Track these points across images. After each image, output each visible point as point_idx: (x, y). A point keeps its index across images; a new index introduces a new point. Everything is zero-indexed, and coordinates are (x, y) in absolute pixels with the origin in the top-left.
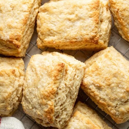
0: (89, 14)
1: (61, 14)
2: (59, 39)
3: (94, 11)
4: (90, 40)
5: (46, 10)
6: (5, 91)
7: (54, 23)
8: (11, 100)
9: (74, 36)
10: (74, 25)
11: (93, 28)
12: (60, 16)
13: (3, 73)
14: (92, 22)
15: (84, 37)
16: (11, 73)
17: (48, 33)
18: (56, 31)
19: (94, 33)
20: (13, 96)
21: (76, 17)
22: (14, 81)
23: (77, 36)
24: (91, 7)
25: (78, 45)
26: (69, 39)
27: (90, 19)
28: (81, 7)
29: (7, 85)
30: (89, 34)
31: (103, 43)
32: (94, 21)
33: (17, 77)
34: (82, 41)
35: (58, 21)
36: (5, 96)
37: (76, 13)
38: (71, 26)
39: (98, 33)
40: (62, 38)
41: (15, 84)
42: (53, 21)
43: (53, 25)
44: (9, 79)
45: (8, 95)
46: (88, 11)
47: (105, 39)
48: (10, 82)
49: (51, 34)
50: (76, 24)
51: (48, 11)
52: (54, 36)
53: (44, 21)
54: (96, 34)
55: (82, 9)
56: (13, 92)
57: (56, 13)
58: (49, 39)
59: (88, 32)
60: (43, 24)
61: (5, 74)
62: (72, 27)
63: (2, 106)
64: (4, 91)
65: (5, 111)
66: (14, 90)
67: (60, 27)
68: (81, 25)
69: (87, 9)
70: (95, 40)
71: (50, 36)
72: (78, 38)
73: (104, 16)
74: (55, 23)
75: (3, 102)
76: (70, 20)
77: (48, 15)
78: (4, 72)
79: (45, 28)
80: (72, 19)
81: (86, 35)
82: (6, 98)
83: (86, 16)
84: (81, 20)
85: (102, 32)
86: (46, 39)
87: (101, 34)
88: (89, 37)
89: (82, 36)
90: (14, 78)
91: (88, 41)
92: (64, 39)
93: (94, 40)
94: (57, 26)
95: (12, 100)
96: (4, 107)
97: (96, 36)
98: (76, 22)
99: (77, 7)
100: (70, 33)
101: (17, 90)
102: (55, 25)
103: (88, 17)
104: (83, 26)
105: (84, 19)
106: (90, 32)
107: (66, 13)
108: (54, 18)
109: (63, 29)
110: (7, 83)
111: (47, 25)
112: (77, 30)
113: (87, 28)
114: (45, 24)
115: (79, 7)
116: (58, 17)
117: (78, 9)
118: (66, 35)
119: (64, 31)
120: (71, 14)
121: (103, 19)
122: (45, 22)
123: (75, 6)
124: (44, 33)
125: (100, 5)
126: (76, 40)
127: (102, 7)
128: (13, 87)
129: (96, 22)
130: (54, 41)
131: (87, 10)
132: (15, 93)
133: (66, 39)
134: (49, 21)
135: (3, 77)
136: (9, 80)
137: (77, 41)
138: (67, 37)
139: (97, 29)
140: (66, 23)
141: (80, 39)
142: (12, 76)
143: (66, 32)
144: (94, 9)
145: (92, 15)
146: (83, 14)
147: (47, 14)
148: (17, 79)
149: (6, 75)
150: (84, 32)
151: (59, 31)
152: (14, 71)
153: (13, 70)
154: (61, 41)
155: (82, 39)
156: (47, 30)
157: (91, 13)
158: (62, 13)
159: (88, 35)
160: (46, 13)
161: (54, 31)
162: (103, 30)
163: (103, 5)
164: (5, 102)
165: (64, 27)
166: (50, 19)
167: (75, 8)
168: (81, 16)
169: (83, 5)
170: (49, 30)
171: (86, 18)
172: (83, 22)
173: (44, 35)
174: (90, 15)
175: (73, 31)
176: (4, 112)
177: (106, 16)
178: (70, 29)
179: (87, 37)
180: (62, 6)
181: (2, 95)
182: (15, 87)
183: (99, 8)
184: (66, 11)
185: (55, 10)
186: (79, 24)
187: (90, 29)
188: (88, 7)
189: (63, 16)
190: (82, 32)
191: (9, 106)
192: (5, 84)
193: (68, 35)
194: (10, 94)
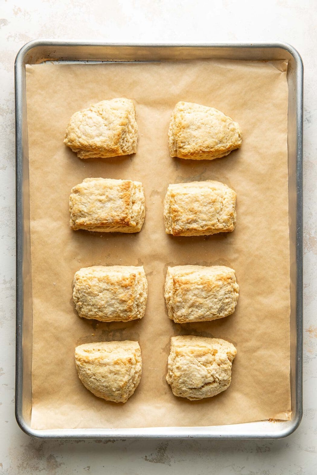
0: (120, 195)
1: (91, 195)
2: (89, 220)
3: (125, 192)
4: (120, 221)
5: (77, 191)
6: (121, 380)
7: (84, 204)
8: (126, 388)
9: (105, 217)
10: (104, 206)
11: (123, 209)
12: (91, 197)
13: (119, 362)
14: (122, 203)
15: (115, 218)
16: (127, 362)
17: (79, 214)
18: (87, 212)
19: (124, 214)
20: (129, 384)
21: (107, 198)
22: (131, 369)
23: (108, 218)
24: (121, 188)
25: (109, 226)
26: (100, 221)
27: (121, 200)
28: (111, 189)
29: (123, 374)
30: (120, 215)
31: (136, 224)
32: (125, 202)
33: (134, 365)
34: (112, 222)
35: (89, 202)
36: (121, 385)
37: (107, 194)
38: (102, 207)
39: (129, 215)
40: (93, 220)
41: (131, 372)
42: (84, 202)
43: (83, 206)
44: (125, 367)
45: (124, 384)
46: (119, 192)
47: (137, 220)
48: (126, 371)
49: (82, 216)
50: (106, 205)
51: (79, 192)
52: (85, 218)
53: (75, 202)
54: (126, 215)
55: (112, 190)
56: (129, 380)
57: (87, 194)
58: (80, 220)
59: (119, 213)
60: (74, 206)
61: (121, 362)
62: (103, 209)
63: (118, 394)
64: (119, 379)
65: (121, 398)
66: (130, 378)
67: (90, 208)
68: (112, 206)
69: (118, 190)
70: (126, 221)
71: (82, 217)
72: (109, 220)
73: (136, 197)
74: (86, 205)
75: (119, 390)
76: (100, 201)
77: (79, 197)
78: (121, 361)
79: (77, 210)
80: (102, 200)
81: (117, 216)
82: (122, 387)
83: (117, 197)
84: (112, 202)
85: (134, 213)
86: (77, 221)
87: (133, 215)
88: (119, 218)
89: (112, 217)
90: (130, 366)
91: (119, 222)
92: (95, 221)
93: (124, 221)
94: (87, 207)
95: (128, 388)
96: (119, 395)
97: (126, 217)
98: (106, 203)
99: (107, 188)
100: (101, 214)
101: (133, 378)
102: (86, 207)
103: (119, 198)
104: (114, 207)
105: (115, 201)
106: (121, 213)
107: (96, 194)
108: (85, 199)
109: (93, 210)
110: (123, 372)
111: (78, 206)
112: (108, 211)
113: (118, 209)
114: (76, 205)
115: (109, 188)
116: (89, 198)
117: (109, 190)
118: (96, 216)
119: (94, 213)
120: (101, 195)
121: (135, 201)
122: (76, 204)
123: (105, 187)
124: (76, 214)
125: (132, 186)
126: (106, 221)
127: (133, 189)
128: (129, 375)
129: (126, 203)
130: (85, 223)
131: (117, 192)
132: (131, 381)
133: (97, 220)
134: (80, 202)
135: (119, 365)
136: (126, 369)
137: (108, 223)
138: (98, 219)
139: (127, 210)
140: (97, 204)
141: (111, 220)
142: (128, 365)
143: (97, 213)
144: (124, 190)
145: (122, 196)
146: (114, 195)
147: (79, 195)
148: (133, 366)
149: (122, 364)
150: (115, 214)
151: (90, 212)
152: (131, 359)
153: (129, 359)
154: (91, 222)
155: (113, 220)
156: (78, 211)
157: (122, 194)
158: (93, 194)
159: (118, 216)
160: (77, 194)
161: (85, 212)
162: (135, 211)
163: (135, 186)
164: (121, 390)
165: (94, 208)
166: (81, 200)
167: (105, 189)
168: (112, 197)
169: (114, 186)
170: (80, 212)
171: (117, 199)
172: (113, 203)
173: (75, 217)
174: (120, 197)
175: (104, 212)
176: (119, 399)
177: (138, 198)
178: (101, 210)
179: (118, 218)
180: (93, 187)
181: (118, 384)
182: (131, 375)
183: (130, 189)
184: (97, 192)
185: (85, 191)
186: (109, 205)
187: (120, 210)
188: (119, 188)
189: (93, 197)
190: (112, 213)
191: (125, 394)
192: (121, 372)
193: (99, 217)
194: (126, 382)
